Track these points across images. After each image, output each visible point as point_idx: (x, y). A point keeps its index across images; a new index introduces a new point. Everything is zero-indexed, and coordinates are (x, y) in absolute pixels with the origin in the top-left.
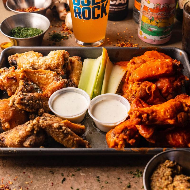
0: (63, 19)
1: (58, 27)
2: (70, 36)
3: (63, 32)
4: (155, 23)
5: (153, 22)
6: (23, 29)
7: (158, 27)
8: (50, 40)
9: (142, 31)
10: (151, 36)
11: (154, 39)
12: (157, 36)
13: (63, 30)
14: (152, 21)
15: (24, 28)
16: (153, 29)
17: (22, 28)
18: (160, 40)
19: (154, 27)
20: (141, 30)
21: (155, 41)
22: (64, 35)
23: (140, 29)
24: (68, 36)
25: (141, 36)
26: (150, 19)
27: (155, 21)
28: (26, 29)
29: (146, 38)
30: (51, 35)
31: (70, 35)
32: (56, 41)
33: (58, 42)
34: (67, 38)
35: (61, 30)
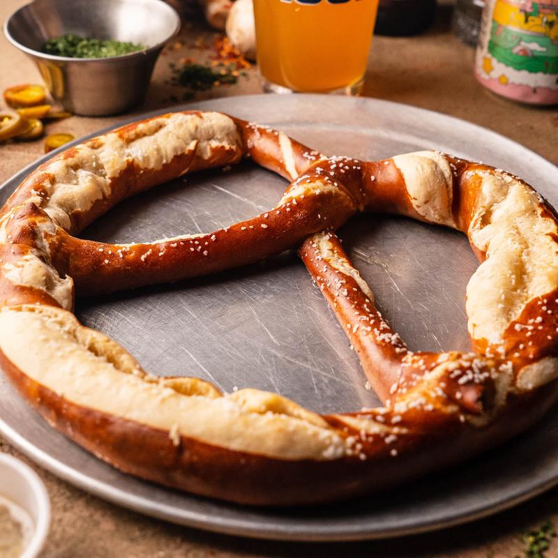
0: (218, 24)
1: (199, 48)
2: (244, 75)
3: (221, 61)
4: (541, 25)
5: (533, 21)
6: (85, 42)
7: (552, 41)
8: (174, 85)
9: (494, 56)
10: (524, 73)
11: (532, 85)
12: (545, 72)
13: (219, 57)
14: (530, 18)
15: (88, 40)
16: (534, 47)
17: (81, 40)
18: (554, 87)
19: (538, 39)
20: (489, 56)
21: (538, 90)
22: (223, 72)
23: (486, 49)
24: (235, 73)
25: (488, 73)
26: (526, 12)
27: (542, 19)
28: (93, 45)
29: (508, 79)
30: (178, 71)
31: (242, 71)
32: (195, 87)
33: (203, 89)
34: (234, 81)
35: (211, 57)
